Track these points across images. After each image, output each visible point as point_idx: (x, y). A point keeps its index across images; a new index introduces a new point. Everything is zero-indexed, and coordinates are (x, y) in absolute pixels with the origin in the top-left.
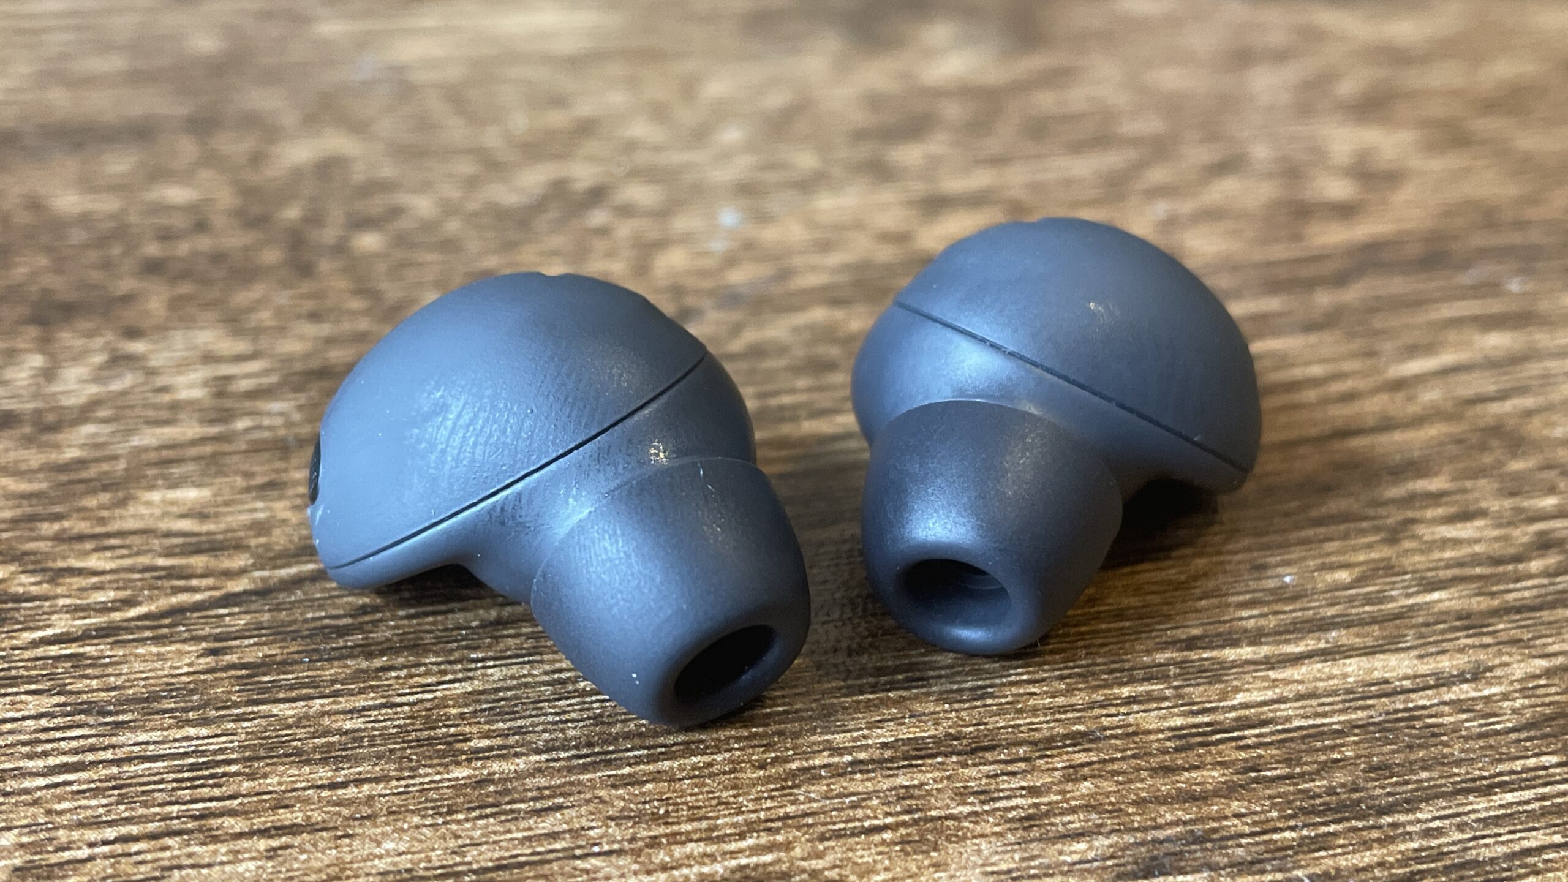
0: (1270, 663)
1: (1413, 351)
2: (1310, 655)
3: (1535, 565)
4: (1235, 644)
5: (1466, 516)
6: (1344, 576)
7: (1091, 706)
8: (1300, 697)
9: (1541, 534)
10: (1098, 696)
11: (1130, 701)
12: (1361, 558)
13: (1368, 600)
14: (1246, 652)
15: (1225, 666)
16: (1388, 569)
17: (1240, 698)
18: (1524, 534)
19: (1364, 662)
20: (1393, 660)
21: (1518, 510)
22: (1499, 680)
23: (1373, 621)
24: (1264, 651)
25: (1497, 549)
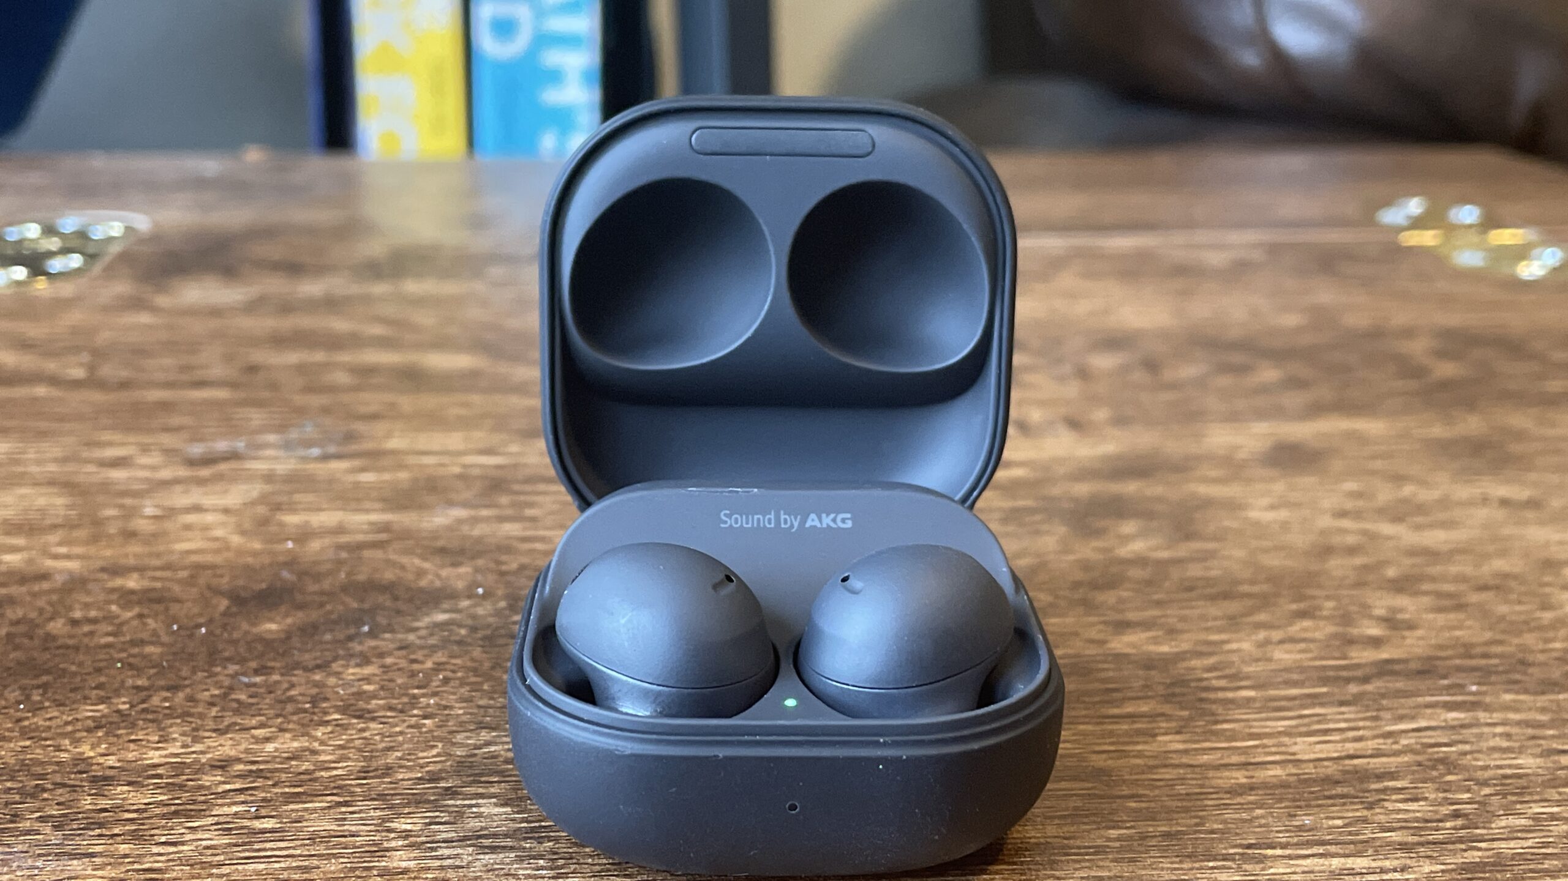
0: (1290, 857)
1: (1401, 718)
2: (1313, 855)
3: (1448, 825)
4: (1274, 848)
5: (1415, 800)
6: (1339, 822)
7: (1192, 869)
8: (1304, 872)
9: (1455, 810)
10: (1197, 865)
11: (1213, 868)
12: (1350, 815)
13: (1350, 833)
14: (1279, 852)
15: (1265, 857)
16: (1365, 820)
17: (1272, 871)
18: (1446, 810)
19: (1342, 860)
20: (1359, 860)
21: (1446, 799)
22: (1415, 872)
23: (1352, 843)
24: (1288, 852)
25: (1429, 816)
